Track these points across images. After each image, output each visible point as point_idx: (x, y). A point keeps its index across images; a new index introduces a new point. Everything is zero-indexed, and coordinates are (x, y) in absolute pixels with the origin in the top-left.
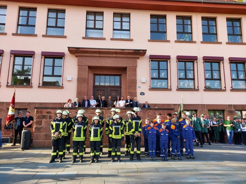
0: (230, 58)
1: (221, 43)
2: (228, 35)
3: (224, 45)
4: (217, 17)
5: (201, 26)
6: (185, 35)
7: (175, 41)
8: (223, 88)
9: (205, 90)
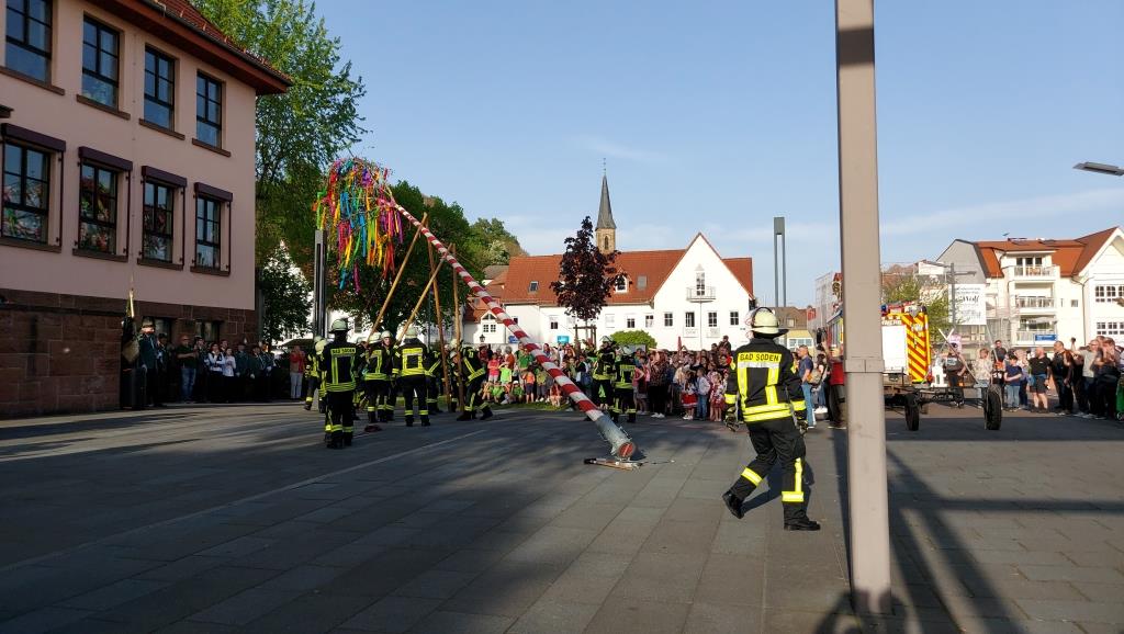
0: (197, 185)
1: (181, 137)
2: (198, 118)
3: (187, 146)
4: (178, 59)
5: (143, 72)
6: (98, 86)
7: (78, 96)
8: (176, 261)
9: (139, 262)
